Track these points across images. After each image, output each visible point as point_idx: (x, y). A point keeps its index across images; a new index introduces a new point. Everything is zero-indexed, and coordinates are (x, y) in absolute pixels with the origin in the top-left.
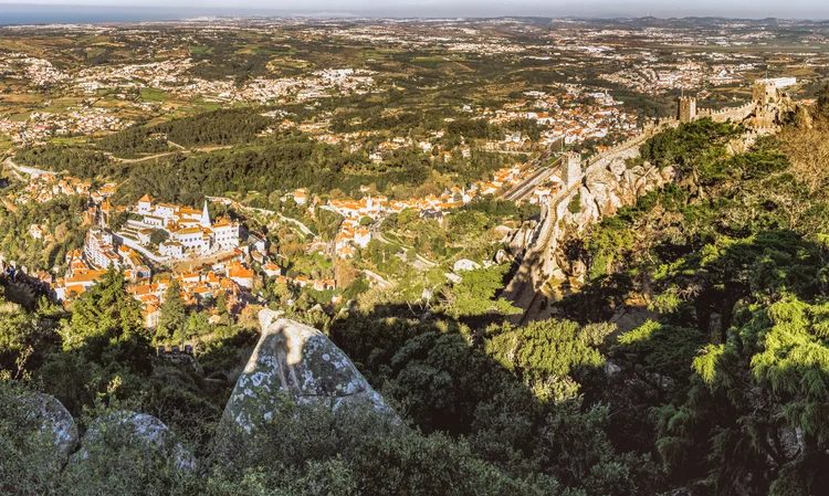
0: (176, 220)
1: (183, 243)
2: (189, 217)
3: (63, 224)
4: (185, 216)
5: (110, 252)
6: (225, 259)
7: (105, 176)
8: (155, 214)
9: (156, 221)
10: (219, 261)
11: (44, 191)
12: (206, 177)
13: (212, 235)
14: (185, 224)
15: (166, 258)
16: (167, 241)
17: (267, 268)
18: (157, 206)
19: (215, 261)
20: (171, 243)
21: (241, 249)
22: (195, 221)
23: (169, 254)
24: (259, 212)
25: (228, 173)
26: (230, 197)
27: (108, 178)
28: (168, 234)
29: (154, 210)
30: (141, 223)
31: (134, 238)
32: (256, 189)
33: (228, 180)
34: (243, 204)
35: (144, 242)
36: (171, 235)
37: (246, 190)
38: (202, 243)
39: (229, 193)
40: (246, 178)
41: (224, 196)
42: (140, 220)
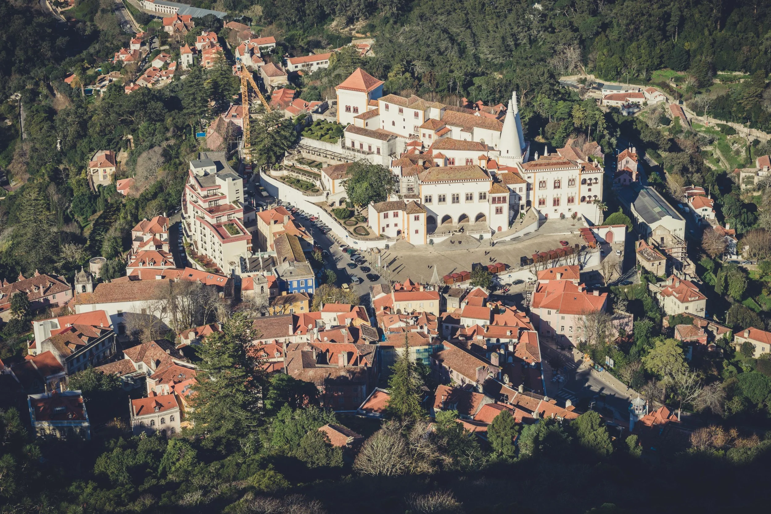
0: (428, 143)
1: (435, 207)
2: (466, 136)
3: (158, 150)
4: (457, 134)
5: (231, 225)
6: (542, 258)
7: (351, 21)
8: (374, 124)
9: (376, 143)
10: (525, 261)
11: (157, 63)
12: (605, 27)
13: (519, 188)
14: (449, 154)
15: (381, 244)
16: (393, 198)
17: (665, 294)
18: (382, 103)
19: (514, 261)
20: (400, 206)
21: (602, 233)
22: (482, 146)
23: (391, 232)
24: (731, 131)
25: (666, 17)
26: (664, 86)
27: (360, 24)
28: (393, 180)
29: (374, 114)
30: (337, 148)
31: (309, 189)
32: (745, 68)
33: (666, 37)
34: (695, 108)
35: (335, 198)
36: (404, 183)
37: (714, 69)
38: (486, 208)
39: (667, 75)
40: (719, 35)
41: (647, 81)
42: (332, 140)
